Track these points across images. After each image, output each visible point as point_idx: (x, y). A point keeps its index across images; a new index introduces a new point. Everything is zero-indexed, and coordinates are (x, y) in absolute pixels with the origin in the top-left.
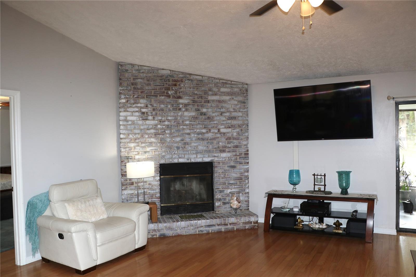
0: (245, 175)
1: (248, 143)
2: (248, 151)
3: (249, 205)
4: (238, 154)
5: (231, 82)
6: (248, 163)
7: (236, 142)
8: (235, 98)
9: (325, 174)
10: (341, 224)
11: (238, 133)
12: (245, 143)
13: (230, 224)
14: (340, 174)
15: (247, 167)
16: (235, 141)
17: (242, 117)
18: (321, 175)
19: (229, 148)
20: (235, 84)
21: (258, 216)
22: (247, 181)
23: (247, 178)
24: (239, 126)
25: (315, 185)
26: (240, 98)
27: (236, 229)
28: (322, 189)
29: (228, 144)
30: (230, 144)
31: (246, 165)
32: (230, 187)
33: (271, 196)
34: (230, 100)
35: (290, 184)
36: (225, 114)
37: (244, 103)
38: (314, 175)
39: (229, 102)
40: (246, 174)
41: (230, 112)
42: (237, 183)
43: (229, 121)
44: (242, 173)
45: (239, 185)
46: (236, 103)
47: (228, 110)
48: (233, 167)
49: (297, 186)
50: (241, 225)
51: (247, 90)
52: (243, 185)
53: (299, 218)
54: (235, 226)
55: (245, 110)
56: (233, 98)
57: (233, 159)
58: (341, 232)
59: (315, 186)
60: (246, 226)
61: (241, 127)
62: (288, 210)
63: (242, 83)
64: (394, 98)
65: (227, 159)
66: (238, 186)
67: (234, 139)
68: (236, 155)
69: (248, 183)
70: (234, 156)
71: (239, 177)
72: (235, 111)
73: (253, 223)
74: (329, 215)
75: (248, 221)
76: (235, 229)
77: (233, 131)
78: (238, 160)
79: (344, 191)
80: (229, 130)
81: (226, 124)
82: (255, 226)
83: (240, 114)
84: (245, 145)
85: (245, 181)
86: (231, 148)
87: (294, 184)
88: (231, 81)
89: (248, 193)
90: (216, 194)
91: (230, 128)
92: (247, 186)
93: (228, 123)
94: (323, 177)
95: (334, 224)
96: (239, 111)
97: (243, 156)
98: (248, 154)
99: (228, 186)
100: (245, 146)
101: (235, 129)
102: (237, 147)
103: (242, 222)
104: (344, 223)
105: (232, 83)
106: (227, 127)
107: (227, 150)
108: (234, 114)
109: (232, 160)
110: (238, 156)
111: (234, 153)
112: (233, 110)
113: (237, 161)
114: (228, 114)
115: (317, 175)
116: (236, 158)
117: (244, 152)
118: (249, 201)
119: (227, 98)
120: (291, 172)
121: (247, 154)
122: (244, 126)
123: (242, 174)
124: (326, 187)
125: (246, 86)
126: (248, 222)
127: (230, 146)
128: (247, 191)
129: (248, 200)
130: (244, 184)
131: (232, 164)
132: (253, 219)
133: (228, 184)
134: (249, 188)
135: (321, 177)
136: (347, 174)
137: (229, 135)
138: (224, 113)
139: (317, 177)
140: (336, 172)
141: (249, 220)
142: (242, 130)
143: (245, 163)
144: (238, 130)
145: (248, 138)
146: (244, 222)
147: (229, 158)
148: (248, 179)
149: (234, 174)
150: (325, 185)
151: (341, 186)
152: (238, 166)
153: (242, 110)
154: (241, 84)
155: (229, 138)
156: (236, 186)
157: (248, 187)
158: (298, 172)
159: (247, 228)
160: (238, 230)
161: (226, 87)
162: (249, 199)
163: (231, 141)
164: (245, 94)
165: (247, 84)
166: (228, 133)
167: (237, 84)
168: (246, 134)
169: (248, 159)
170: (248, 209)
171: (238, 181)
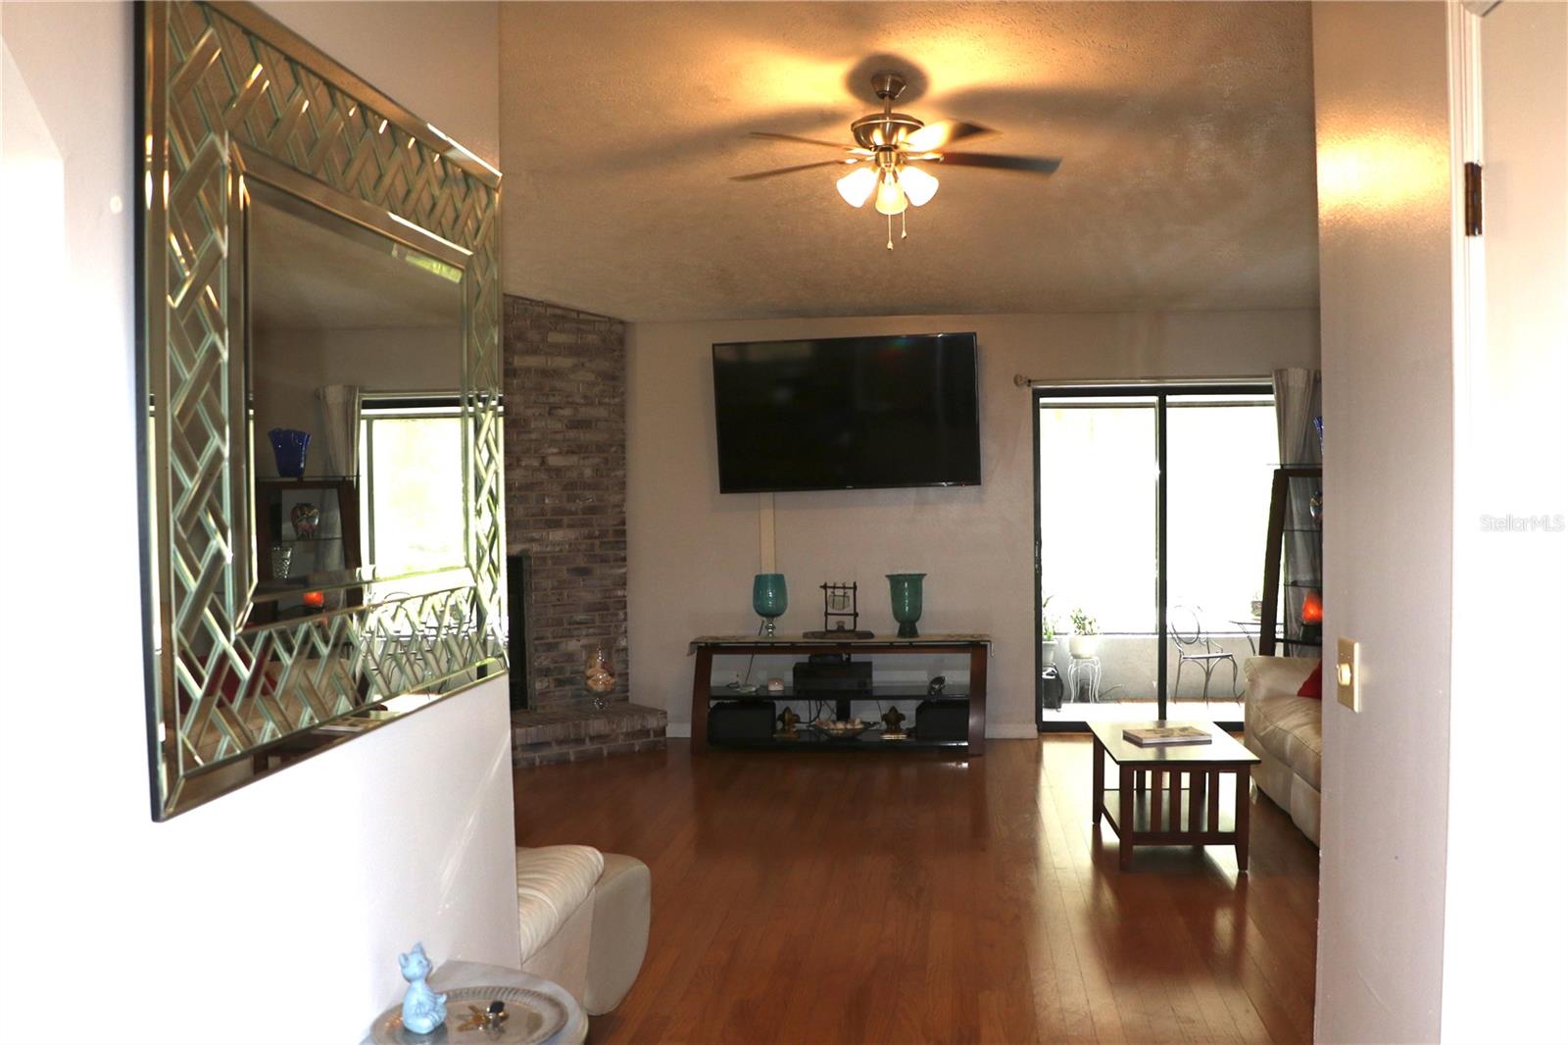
0: (615, 597)
1: (624, 500)
2: (623, 523)
3: (627, 686)
4: (597, 533)
5: (578, 315)
6: (624, 559)
7: (590, 497)
8: (587, 365)
9: (855, 584)
10: (902, 717)
11: (596, 470)
12: (615, 499)
13: (592, 739)
14: (896, 581)
15: (623, 570)
16: (588, 494)
17: (606, 421)
18: (844, 588)
19: (571, 513)
20: (589, 322)
21: (666, 713)
22: (621, 615)
23: (622, 604)
24: (601, 448)
25: (827, 614)
26: (604, 365)
27: (608, 753)
28: (849, 626)
29: (568, 501)
30: (575, 501)
31: (620, 567)
32: (575, 633)
33: (705, 652)
34: (575, 368)
35: (757, 615)
36: (561, 412)
37: (614, 378)
38: (825, 587)
39: (572, 377)
40: (620, 593)
41: (573, 405)
42: (593, 621)
43: (572, 434)
44: (607, 590)
45: (599, 627)
46: (591, 377)
47: (570, 400)
48: (584, 572)
49: (777, 621)
50: (621, 740)
51: (621, 341)
52: (610, 626)
53: (787, 709)
54: (603, 746)
55: (617, 400)
56: (583, 365)
57: (583, 547)
58: (902, 737)
59: (829, 617)
60: (633, 744)
61: (604, 452)
62: (754, 689)
63: (607, 320)
64: (1030, 381)
65: (567, 547)
66: (596, 631)
67: (588, 486)
68: (591, 537)
69: (625, 620)
70: (586, 538)
71: (600, 603)
72: (589, 402)
73: (652, 733)
74: (866, 693)
75: (639, 727)
76: (605, 752)
77: (582, 462)
78: (598, 551)
79: (908, 625)
80: (573, 460)
81: (564, 441)
82: (659, 742)
83: (602, 412)
84: (616, 506)
85: (617, 614)
86: (577, 514)
87: (770, 615)
88: (579, 312)
89: (625, 649)
90: (537, 654)
91: (573, 452)
92: (623, 629)
93: (568, 440)
94: (850, 593)
95: (885, 718)
96: (600, 404)
97: (611, 539)
98: (623, 533)
99: (570, 629)
100: (618, 510)
101: (588, 457)
102: (592, 510)
103: (624, 730)
104: (909, 709)
105: (582, 316)
106: (567, 452)
107: (566, 520)
108: (585, 412)
109: (579, 550)
110: (596, 538)
111: (585, 531)
112: (582, 401)
113: (595, 555)
114: (567, 412)
115: (834, 588)
116: (592, 545)
117: (614, 525)
118: (627, 674)
119: (567, 362)
120: (760, 582)
121: (620, 536)
122: (614, 449)
123: (607, 594)
124: (858, 619)
125: (618, 328)
126: (640, 731)
127: (573, 509)
128: (623, 643)
129: (624, 672)
130: (613, 624)
131: (581, 562)
132: (653, 723)
133: (570, 624)
134: (628, 634)
135: (845, 593)
136: (916, 580)
137: (574, 475)
138: (557, 408)
139: (833, 593)
140: (888, 576)
141: (643, 727)
142: (606, 461)
143: (616, 560)
144: (596, 460)
145: (624, 483)
146: (629, 730)
147: (570, 545)
148: (625, 607)
149: (586, 593)
150: (856, 615)
151: (897, 613)
152: (599, 570)
153: (607, 400)
154: (605, 322)
155: (570, 486)
156: (591, 630)
157: (626, 632)
158: (778, 581)
159: (637, 748)
160: (612, 755)
161: (562, 331)
162: (627, 668)
163: (575, 492)
164: (616, 353)
165: (622, 322)
166: (569, 468)
167: (594, 322)
168: (620, 473)
169: (625, 549)
170: (626, 699)
171: (597, 613)
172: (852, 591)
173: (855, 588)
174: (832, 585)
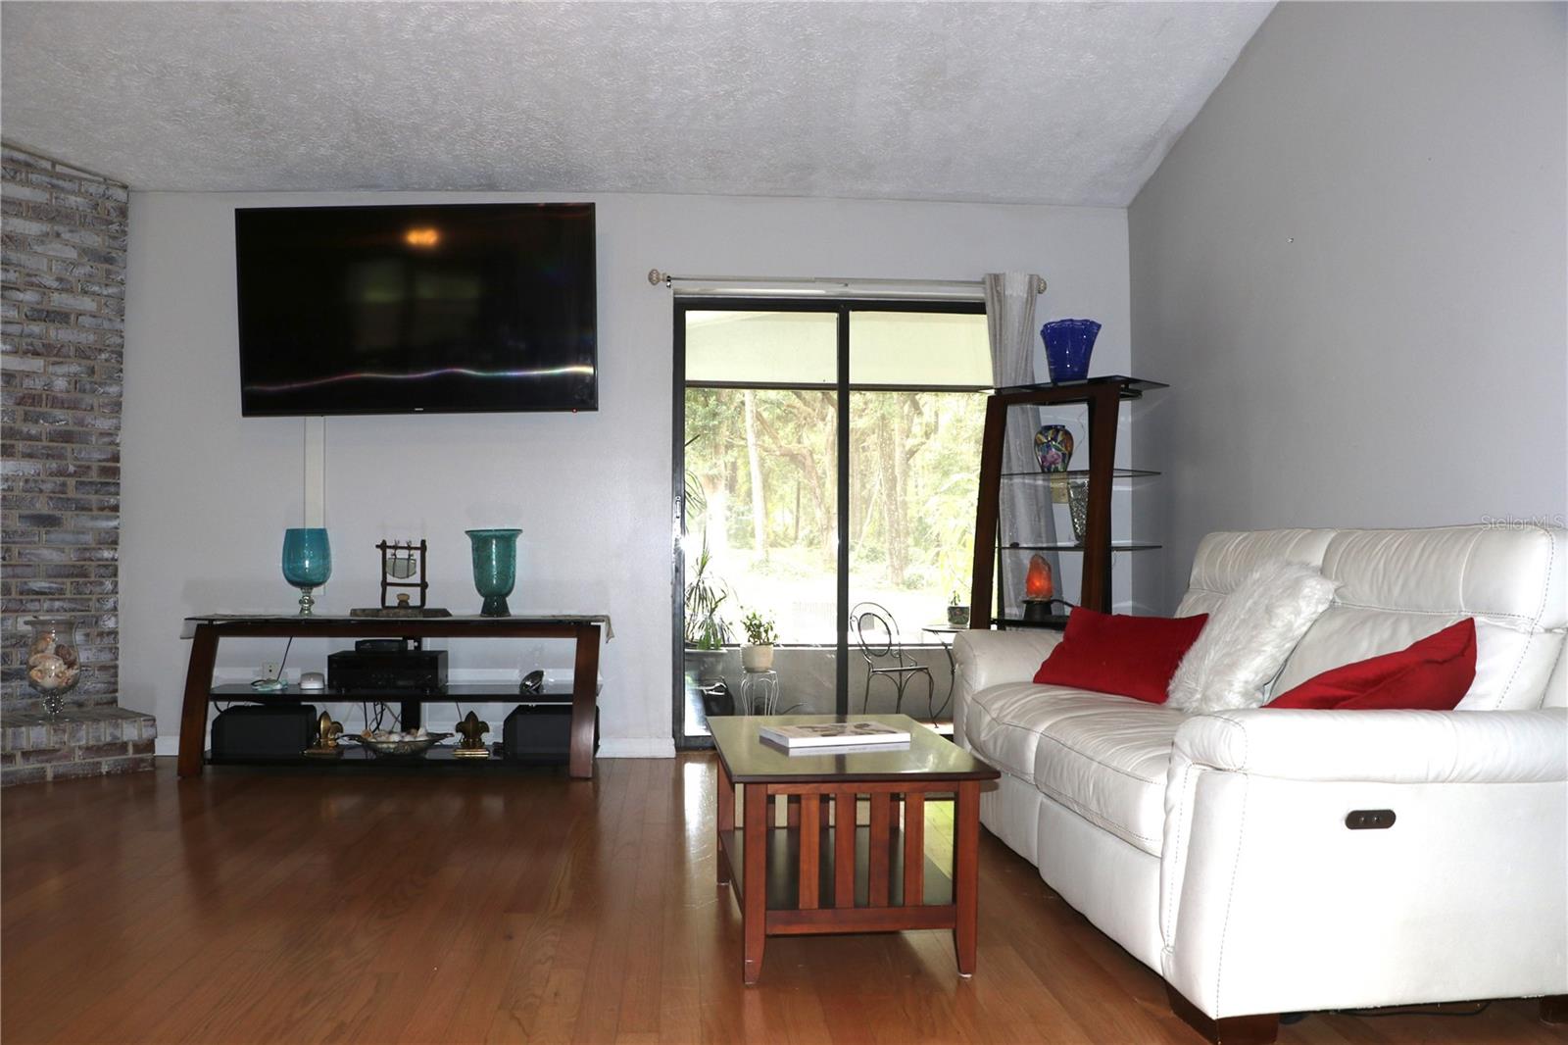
0: (99, 560)
1: (118, 428)
2: (116, 458)
3: (116, 683)
4: (72, 469)
5: (53, 166)
6: (116, 508)
7: (63, 419)
8: (66, 236)
9: (423, 542)
10: (485, 728)
11: (75, 382)
12: (104, 424)
13: (26, 755)
14: (480, 541)
15: (114, 523)
16: (58, 413)
17: (94, 317)
18: (409, 548)
19: (30, 438)
20: (71, 179)
21: (154, 720)
22: (108, 585)
23: (112, 570)
24: (82, 353)
25: (385, 584)
26: (93, 240)
27: (55, 777)
28: (414, 600)
29: (25, 420)
30: (37, 422)
31: (108, 518)
32: (30, 606)
33: (207, 636)
34: (43, 238)
35: (290, 586)
36: (21, 296)
37: (109, 260)
38: (383, 546)
39: (39, 249)
40: (107, 554)
41: (43, 289)
42: (61, 591)
43: (36, 328)
44: (85, 549)
45: (71, 600)
46: (73, 254)
47: (34, 279)
48: (49, 522)
49: (316, 592)
50: (78, 758)
51: (123, 212)
52: (90, 599)
53: (325, 715)
54: (48, 765)
55: (111, 290)
56: (58, 235)
57: (48, 487)
59: (388, 588)
60: (99, 763)
61: (89, 358)
62: (279, 687)
63: (102, 180)
64: (669, 279)
65: (21, 484)
66: (66, 605)
67: (56, 402)
68: (62, 473)
69: (115, 592)
70: (51, 475)
71: (74, 566)
72: (66, 288)
73: (131, 749)
74: (441, 695)
75: (109, 739)
76: (50, 776)
77: (51, 369)
78: (72, 493)
79: (495, 597)
80: (37, 364)
81: (21, 336)
82: (142, 760)
83: (88, 304)
84: (102, 434)
85: (102, 584)
86: (41, 440)
87: (306, 583)
88: (54, 163)
89: (114, 633)
91: (36, 354)
92: (110, 605)
93: (29, 336)
94: (417, 555)
95: (460, 728)
96: (85, 292)
97: (94, 476)
98: (116, 472)
99: (21, 601)
100: (106, 439)
101: (62, 363)
102: (67, 437)
103: (83, 743)
104: (494, 715)
105: (58, 168)
106: (25, 353)
107: (20, 446)
108: (59, 300)
109: (41, 491)
110: (70, 475)
111: (54, 465)
112: (55, 284)
113: (68, 499)
114: (29, 297)
115: (395, 547)
116: (64, 484)
117: (100, 461)
118: (116, 667)
119: (32, 228)
120: (295, 541)
121: (111, 471)
122: (103, 356)
123: (88, 555)
124: (427, 591)
125: (121, 195)
126: (109, 744)
127: (33, 432)
128: (110, 624)
129: (112, 663)
130: (94, 597)
131: (42, 507)
132: (130, 733)
133: (21, 593)
134: (119, 612)
135: (410, 555)
136: (507, 539)
137: (37, 385)
138: (12, 288)
139: (395, 555)
140: (467, 532)
141: (116, 738)
142: (92, 371)
143: (102, 509)
144: (74, 368)
145: (119, 405)
146: (91, 743)
147: (27, 481)
148: (115, 575)
149: (51, 551)
150: (424, 585)
151: (482, 585)
152: (71, 520)
153: (96, 288)
154: (100, 183)
155: (29, 399)
156: (57, 604)
157: (115, 609)
158: (320, 537)
159: (105, 769)
160: (61, 780)
161: (27, 183)
162: (116, 659)
163: (38, 409)
164: (115, 227)
165: (125, 187)
166: (28, 375)
167: (81, 179)
168: (113, 389)
169: (118, 494)
170: (114, 701)
171: (68, 581)
172: (419, 552)
173: (423, 548)
174: (393, 544)
